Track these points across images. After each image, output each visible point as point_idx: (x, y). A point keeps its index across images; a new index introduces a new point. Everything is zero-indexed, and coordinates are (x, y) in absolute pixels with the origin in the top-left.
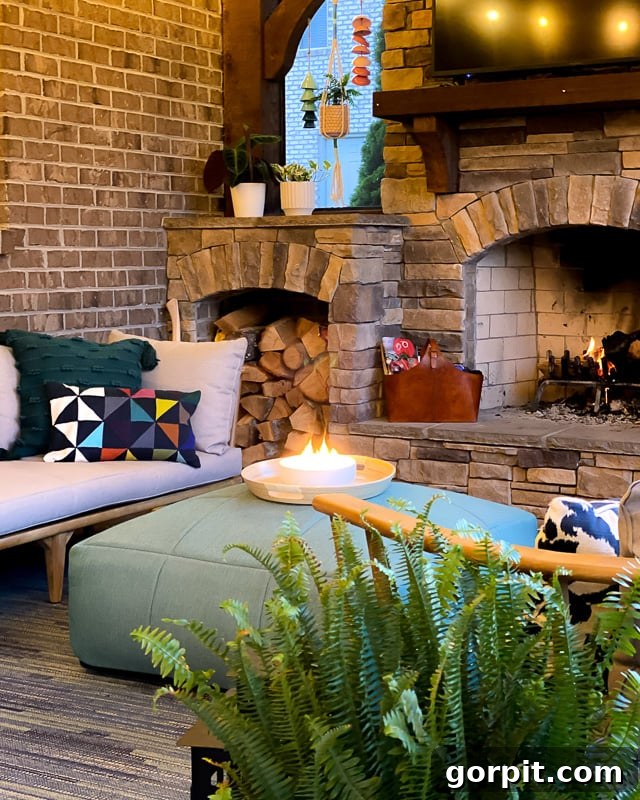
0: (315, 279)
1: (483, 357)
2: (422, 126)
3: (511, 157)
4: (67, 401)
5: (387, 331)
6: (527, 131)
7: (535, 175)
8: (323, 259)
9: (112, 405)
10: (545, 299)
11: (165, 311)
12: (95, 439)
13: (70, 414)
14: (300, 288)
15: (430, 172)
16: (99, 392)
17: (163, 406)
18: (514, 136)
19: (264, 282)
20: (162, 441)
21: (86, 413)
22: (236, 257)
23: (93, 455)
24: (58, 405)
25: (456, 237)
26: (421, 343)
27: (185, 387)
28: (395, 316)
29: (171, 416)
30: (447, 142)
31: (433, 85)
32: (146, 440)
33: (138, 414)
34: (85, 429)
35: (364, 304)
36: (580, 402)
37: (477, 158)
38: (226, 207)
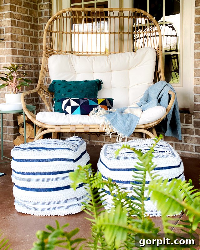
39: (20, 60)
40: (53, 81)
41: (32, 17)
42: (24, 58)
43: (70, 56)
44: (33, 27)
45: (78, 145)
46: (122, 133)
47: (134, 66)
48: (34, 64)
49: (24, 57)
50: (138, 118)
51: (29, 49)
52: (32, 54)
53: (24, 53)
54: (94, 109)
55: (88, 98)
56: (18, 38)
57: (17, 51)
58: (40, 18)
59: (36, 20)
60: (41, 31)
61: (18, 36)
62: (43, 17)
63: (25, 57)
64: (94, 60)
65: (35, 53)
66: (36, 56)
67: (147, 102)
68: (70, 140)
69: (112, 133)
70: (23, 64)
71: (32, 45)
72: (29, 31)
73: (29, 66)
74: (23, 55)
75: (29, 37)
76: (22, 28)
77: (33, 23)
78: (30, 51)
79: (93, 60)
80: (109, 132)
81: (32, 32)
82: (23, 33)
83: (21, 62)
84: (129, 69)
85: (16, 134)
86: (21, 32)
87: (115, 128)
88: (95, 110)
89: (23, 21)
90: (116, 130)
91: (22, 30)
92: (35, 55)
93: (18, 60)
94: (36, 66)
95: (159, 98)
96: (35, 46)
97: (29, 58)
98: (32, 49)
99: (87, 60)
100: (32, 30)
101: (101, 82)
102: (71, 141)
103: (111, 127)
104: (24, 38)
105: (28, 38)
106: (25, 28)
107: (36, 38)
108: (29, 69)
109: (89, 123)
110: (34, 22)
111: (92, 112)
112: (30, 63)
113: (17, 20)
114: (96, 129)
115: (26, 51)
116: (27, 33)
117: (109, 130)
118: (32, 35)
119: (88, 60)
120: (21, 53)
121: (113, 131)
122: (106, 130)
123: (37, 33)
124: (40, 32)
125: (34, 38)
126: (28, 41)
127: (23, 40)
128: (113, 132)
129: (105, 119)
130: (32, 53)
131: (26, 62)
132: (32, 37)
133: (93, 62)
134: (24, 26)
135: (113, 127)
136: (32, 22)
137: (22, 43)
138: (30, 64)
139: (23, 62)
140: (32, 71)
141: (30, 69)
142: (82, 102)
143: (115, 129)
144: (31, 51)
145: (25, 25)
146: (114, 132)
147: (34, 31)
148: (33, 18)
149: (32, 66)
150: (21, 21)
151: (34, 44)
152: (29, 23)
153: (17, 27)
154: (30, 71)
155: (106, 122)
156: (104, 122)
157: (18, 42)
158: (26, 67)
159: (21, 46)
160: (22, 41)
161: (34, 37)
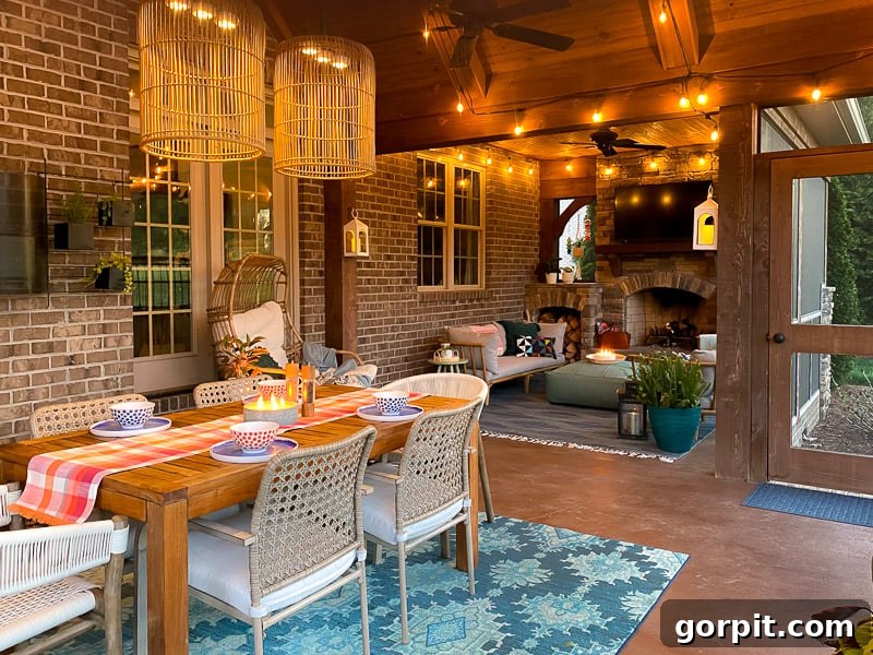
0: (576, 304)
1: (629, 328)
2: (610, 256)
3: (638, 265)
4: (521, 340)
5: (597, 320)
6: (644, 258)
7: (647, 271)
8: (579, 298)
9: (534, 341)
10: (649, 310)
11: (525, 313)
12: (530, 351)
13: (523, 343)
14: (571, 307)
15: (612, 270)
16: (530, 338)
17: (547, 342)
18: (640, 259)
19: (559, 304)
20: (548, 352)
21: (527, 343)
22: (549, 296)
23: (529, 355)
24: (519, 341)
25: (622, 291)
26: (611, 325)
27: (552, 337)
28: (600, 315)
29: (549, 344)
30: (619, 260)
31: (613, 243)
32: (543, 351)
33: (541, 344)
34: (527, 348)
35: (592, 312)
36: (661, 344)
37: (627, 266)
38: (544, 280)
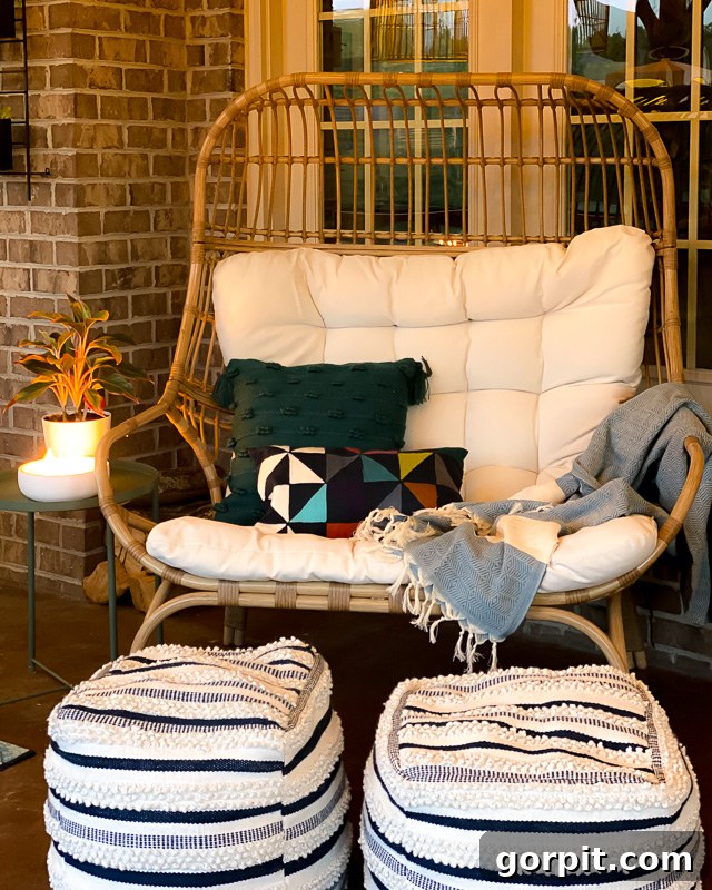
39: (113, 250)
40: (232, 362)
41: (161, 72)
42: (129, 244)
43: (303, 257)
44: (166, 110)
45: (300, 688)
46: (474, 623)
47: (564, 303)
48: (169, 260)
49: (128, 237)
50: (540, 569)
51: (152, 203)
52: (163, 223)
53: (129, 220)
54: (372, 513)
55: (363, 450)
56: (105, 165)
57: (102, 218)
58: (195, 72)
59: (178, 81)
60: (199, 124)
61: (103, 155)
62: (207, 67)
63: (134, 236)
64: (398, 275)
65: (176, 216)
66: (179, 228)
67: (598, 477)
68: (271, 660)
69: (436, 623)
70: (124, 266)
71: (163, 185)
72: (149, 130)
73: (148, 271)
74: (126, 230)
75: (151, 154)
76: (120, 123)
77: (165, 94)
78: (152, 209)
79: (395, 274)
80: (426, 619)
81: (164, 131)
82: (126, 140)
83: (117, 259)
84: (545, 313)
85: (94, 552)
86: (116, 138)
87: (450, 601)
88: (376, 519)
89: (126, 93)
90: (455, 613)
91: (119, 129)
92: (175, 225)
93: (105, 252)
94: (180, 268)
95: (648, 463)
96: (176, 186)
97: (149, 241)
98: (162, 200)
99: (370, 276)
100: (161, 124)
101: (424, 369)
102: (273, 667)
103: (434, 596)
104: (131, 162)
105: (145, 157)
106: (131, 119)
107: (178, 153)
108: (147, 283)
109: (348, 576)
110: (171, 89)
111: (365, 526)
112: (153, 259)
113: (99, 93)
114: (376, 599)
115: (136, 212)
116: (142, 137)
117: (426, 609)
118: (162, 144)
119: (374, 274)
120: (116, 223)
121: (442, 615)
122: (414, 610)
123: (183, 131)
124: (196, 128)
125: (170, 158)
126: (146, 172)
127: (126, 169)
128: (442, 619)
129: (412, 566)
130: (162, 217)
131: (135, 257)
132: (161, 152)
133: (394, 286)
134: (130, 110)
135: (443, 600)
136: (160, 91)
137: (119, 181)
138: (153, 264)
139: (123, 257)
140: (163, 290)
141: (154, 282)
142: (335, 465)
143: (448, 606)
144: (156, 212)
145: (134, 108)
146: (446, 619)
147: (169, 126)
148: (165, 72)
149: (162, 272)
150: (116, 94)
151: (168, 181)
152: (149, 96)
153: (100, 121)
154: (152, 290)
155: (413, 579)
156: (407, 576)
157: (104, 181)
158: (139, 278)
159: (117, 194)
160: (119, 174)
161: (169, 150)
